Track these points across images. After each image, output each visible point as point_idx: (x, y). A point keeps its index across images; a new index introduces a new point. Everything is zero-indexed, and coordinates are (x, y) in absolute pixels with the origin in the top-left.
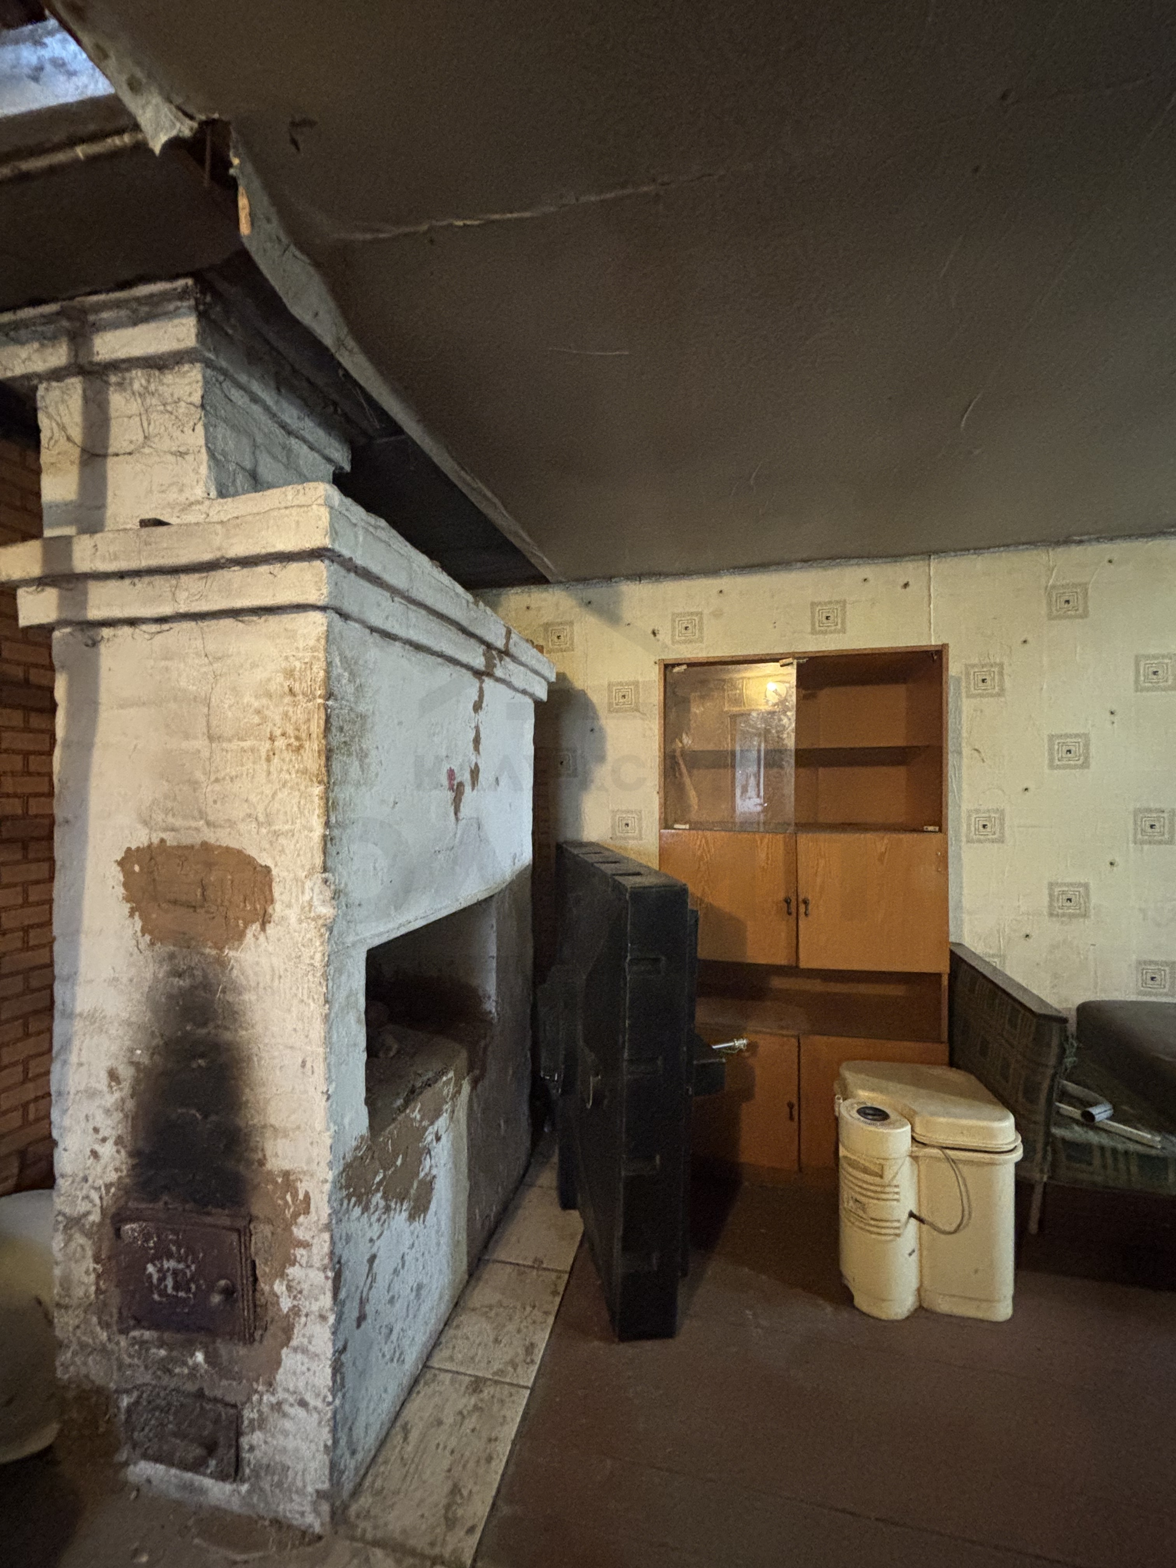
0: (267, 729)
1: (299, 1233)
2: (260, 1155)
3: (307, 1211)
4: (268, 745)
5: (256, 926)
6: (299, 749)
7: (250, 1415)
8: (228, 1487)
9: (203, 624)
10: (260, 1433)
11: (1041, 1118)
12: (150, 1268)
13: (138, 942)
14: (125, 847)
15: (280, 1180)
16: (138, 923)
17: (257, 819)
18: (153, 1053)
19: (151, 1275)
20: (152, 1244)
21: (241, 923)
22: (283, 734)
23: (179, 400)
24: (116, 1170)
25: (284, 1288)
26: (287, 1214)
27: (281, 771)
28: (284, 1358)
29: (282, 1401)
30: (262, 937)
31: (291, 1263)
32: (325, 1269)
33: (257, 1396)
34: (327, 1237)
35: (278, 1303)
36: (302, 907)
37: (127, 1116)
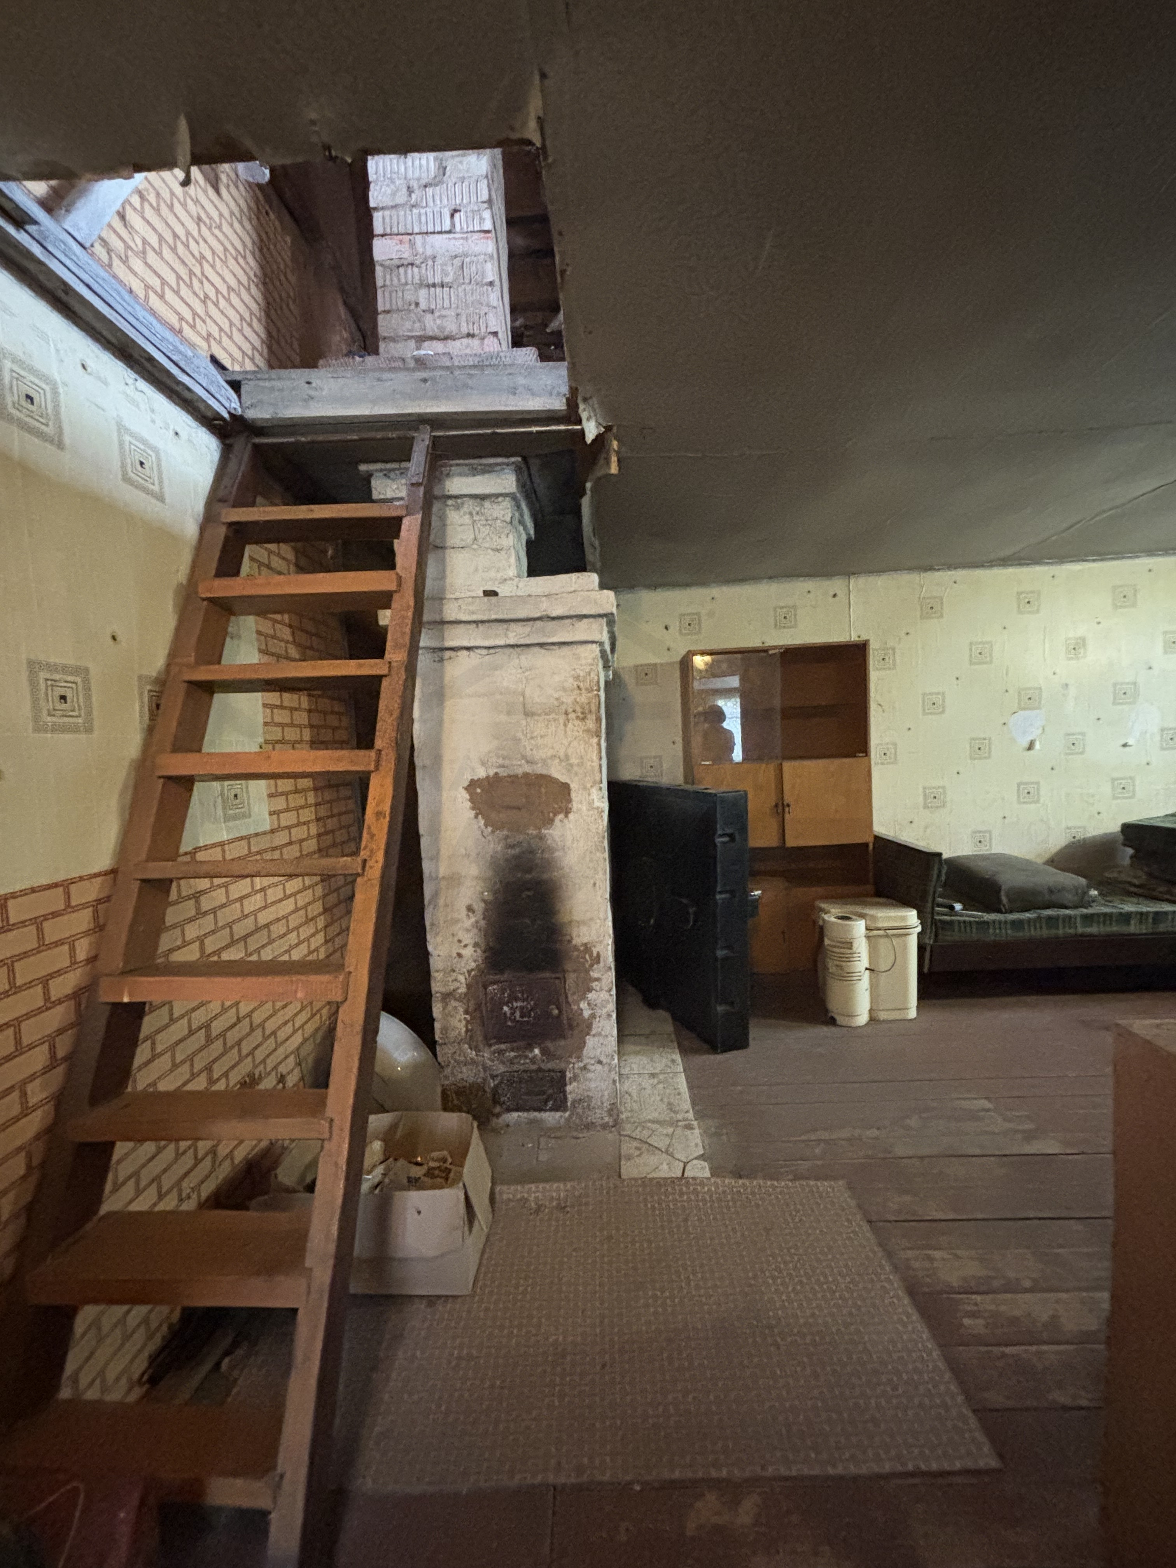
0: (563, 707)
1: (594, 974)
2: (568, 938)
3: (598, 962)
4: (564, 717)
5: (561, 816)
6: (583, 719)
7: (569, 1075)
8: (558, 1114)
9: (519, 650)
10: (575, 1084)
11: (929, 910)
12: (505, 1008)
13: (482, 832)
14: (470, 779)
15: (582, 948)
16: (481, 822)
17: (559, 758)
18: (496, 893)
19: (506, 1012)
20: (506, 995)
21: (551, 815)
22: (574, 711)
23: (497, 519)
24: (475, 962)
25: (586, 1006)
26: (587, 966)
27: (573, 731)
28: (587, 1042)
29: (587, 1065)
30: (566, 821)
31: (590, 991)
32: (610, 990)
33: (572, 1065)
34: (611, 974)
35: (582, 1014)
36: (589, 803)
37: (480, 930)
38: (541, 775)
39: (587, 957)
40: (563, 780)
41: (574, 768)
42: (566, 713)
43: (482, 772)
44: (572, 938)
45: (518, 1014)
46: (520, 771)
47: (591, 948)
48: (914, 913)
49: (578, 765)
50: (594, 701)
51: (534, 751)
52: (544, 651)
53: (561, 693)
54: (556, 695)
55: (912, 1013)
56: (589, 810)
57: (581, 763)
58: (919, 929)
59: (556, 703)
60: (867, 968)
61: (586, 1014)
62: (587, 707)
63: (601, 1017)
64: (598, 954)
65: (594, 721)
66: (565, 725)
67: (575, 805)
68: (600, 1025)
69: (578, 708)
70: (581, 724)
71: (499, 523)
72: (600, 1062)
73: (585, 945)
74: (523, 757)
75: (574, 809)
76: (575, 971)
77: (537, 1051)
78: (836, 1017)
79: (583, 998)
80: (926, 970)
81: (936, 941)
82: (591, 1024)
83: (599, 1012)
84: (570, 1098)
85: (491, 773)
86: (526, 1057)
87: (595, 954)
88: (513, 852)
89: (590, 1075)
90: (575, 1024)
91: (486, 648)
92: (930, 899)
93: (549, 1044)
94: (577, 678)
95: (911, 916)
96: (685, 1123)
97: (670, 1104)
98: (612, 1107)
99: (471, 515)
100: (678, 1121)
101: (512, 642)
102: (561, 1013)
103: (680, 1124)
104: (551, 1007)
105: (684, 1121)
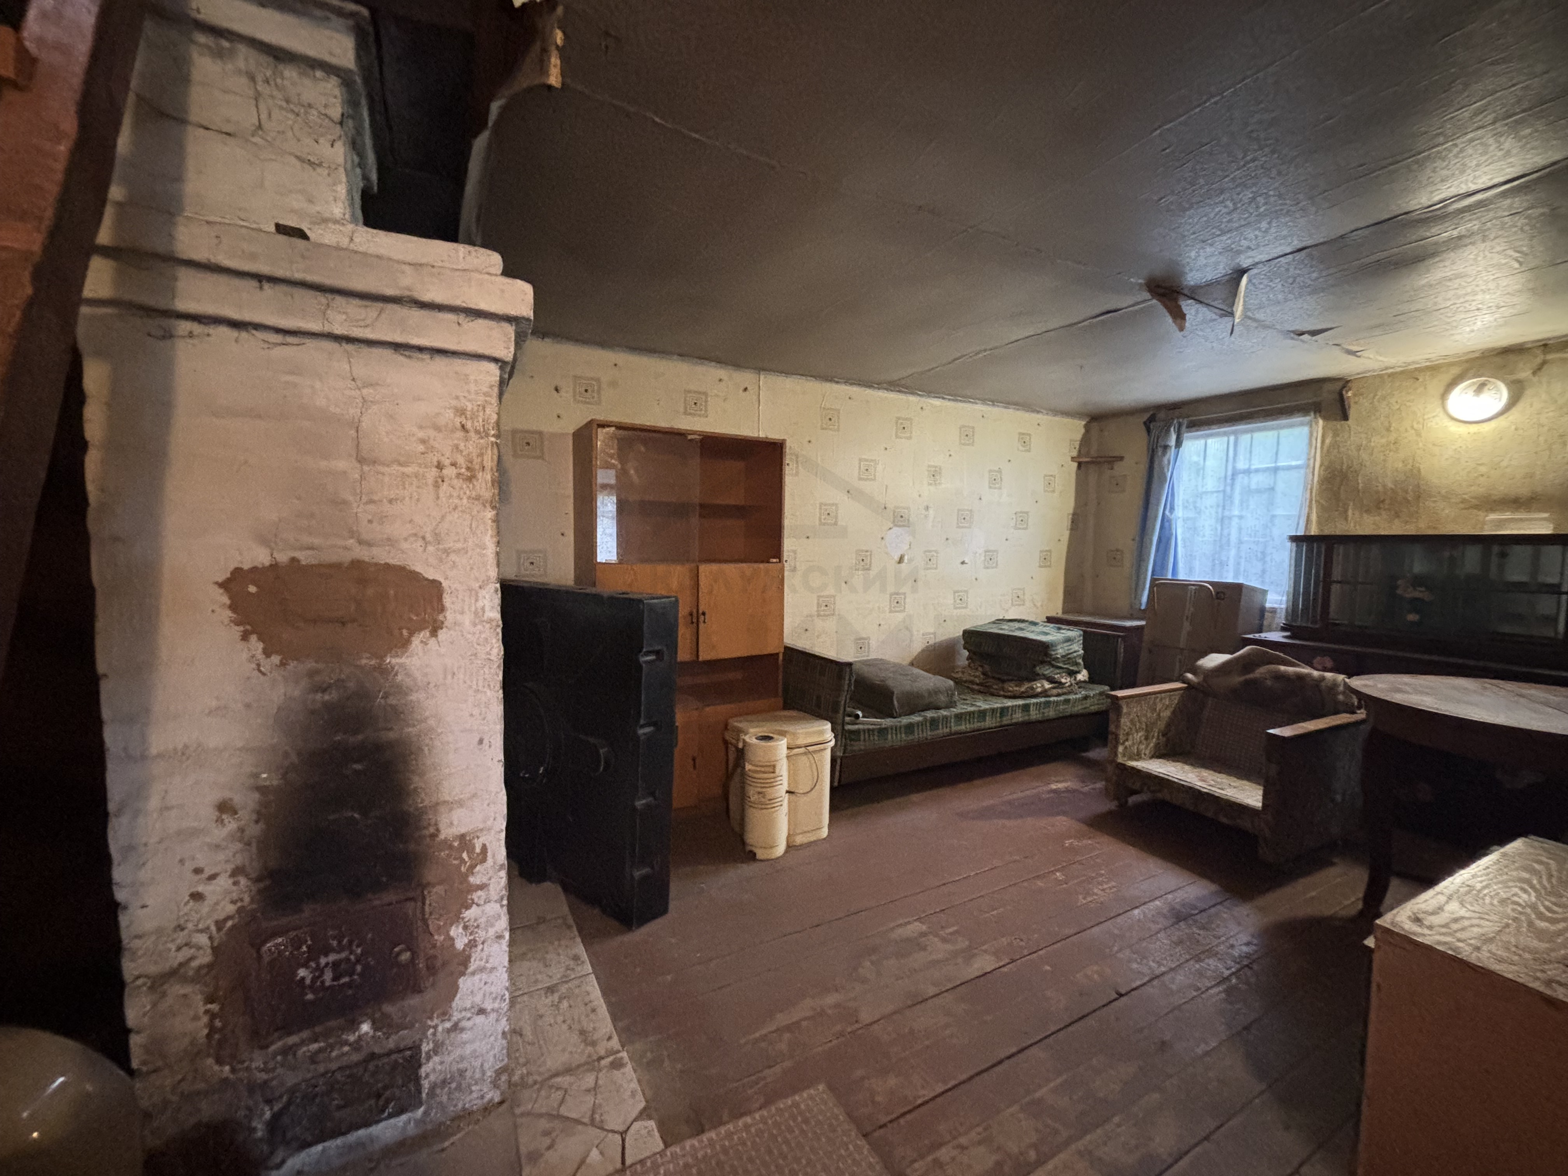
0: (434, 458)
1: (476, 880)
2: (432, 830)
3: (484, 860)
4: (435, 472)
5: (425, 633)
6: (470, 479)
7: (425, 1048)
8: (404, 1117)
9: (350, 347)
10: (436, 1059)
11: (840, 721)
12: (302, 972)
13: (259, 665)
14: (232, 567)
15: (456, 844)
16: (256, 645)
17: (424, 538)
18: (286, 773)
19: (303, 979)
20: (304, 948)
21: (405, 632)
22: (454, 464)
23: (310, 106)
24: (233, 902)
25: (460, 930)
26: (463, 869)
27: (451, 496)
28: (461, 986)
29: (459, 1020)
30: (432, 642)
31: (468, 907)
32: (502, 899)
33: (431, 1030)
34: (503, 874)
35: (453, 945)
36: (476, 613)
37: (249, 844)
38: (387, 566)
39: (465, 855)
40: (431, 574)
41: (453, 557)
42: (440, 466)
43: (261, 557)
44: (438, 830)
45: (328, 976)
46: (346, 558)
47: (470, 841)
48: (828, 726)
49: (457, 551)
50: (489, 452)
51: (375, 524)
52: (402, 358)
53: (432, 433)
54: (421, 434)
55: (825, 832)
56: (475, 625)
57: (463, 549)
58: (833, 743)
59: (421, 448)
60: (787, 792)
61: (460, 944)
62: (477, 461)
63: (483, 943)
64: (484, 848)
65: (490, 484)
66: (436, 486)
67: (450, 616)
68: (484, 955)
69: (461, 460)
70: (465, 486)
71: (313, 116)
72: (482, 1011)
73: (462, 837)
74: (352, 534)
75: (448, 622)
76: (440, 883)
77: (365, 1027)
78: (754, 849)
79: (457, 918)
80: (836, 784)
81: (844, 753)
82: (469, 957)
83: (481, 934)
84: (426, 1084)
85: (283, 558)
86: (346, 1043)
87: (478, 850)
88: (327, 697)
89: (465, 1036)
90: (439, 963)
91: (278, 331)
92: (841, 712)
93: (388, 1008)
94: (461, 412)
95: (824, 731)
96: (611, 1058)
97: (582, 1032)
98: (499, 1072)
99: (252, 78)
100: (601, 1058)
101: (338, 330)
102: (414, 955)
103: (603, 1062)
104: (396, 949)
105: (608, 1056)
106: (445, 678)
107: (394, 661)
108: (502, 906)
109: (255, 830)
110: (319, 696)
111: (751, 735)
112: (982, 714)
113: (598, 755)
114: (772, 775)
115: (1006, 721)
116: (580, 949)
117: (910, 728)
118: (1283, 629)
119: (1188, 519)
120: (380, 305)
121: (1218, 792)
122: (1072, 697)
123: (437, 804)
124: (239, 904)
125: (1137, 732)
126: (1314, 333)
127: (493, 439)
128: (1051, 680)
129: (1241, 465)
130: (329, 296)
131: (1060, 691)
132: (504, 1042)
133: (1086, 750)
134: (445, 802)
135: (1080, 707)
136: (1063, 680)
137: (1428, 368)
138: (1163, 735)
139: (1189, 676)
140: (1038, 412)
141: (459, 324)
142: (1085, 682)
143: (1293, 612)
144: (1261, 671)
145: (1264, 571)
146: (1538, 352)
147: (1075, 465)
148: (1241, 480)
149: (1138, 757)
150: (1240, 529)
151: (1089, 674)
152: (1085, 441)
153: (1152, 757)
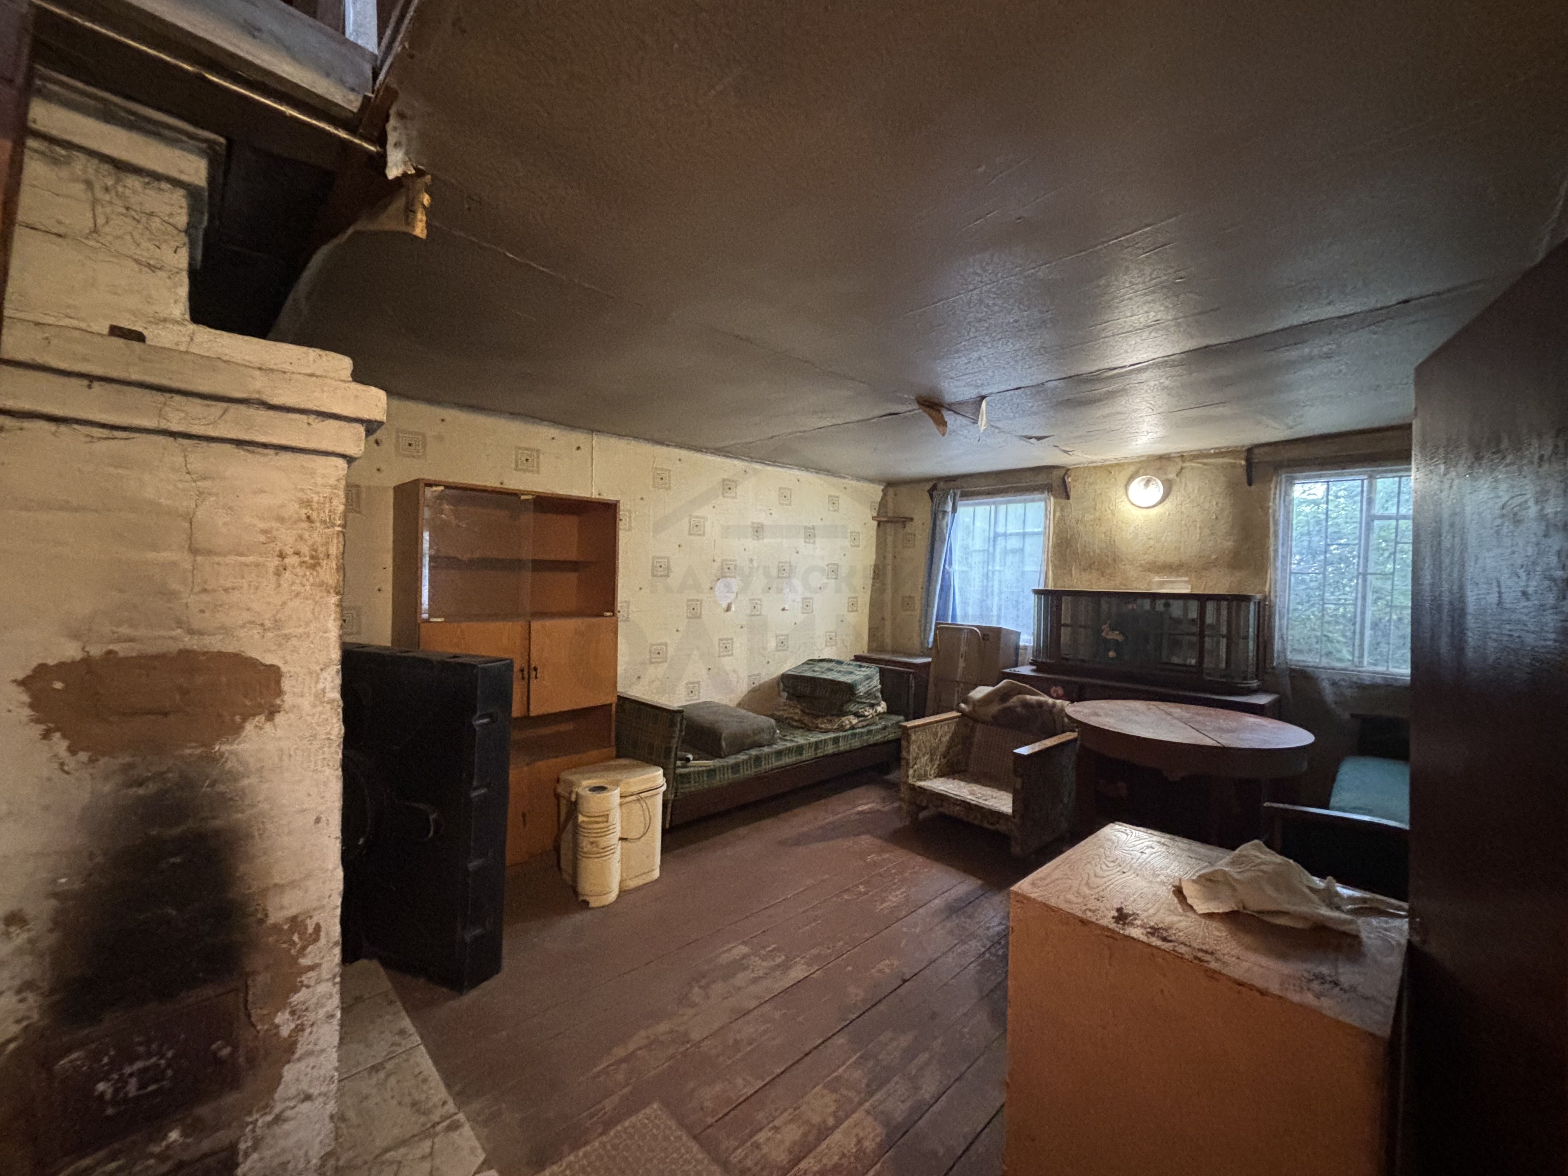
0: (276, 547)
1: (307, 961)
2: (259, 916)
3: (314, 940)
4: (276, 561)
5: (262, 718)
6: (313, 567)
7: (242, 1146)
9: (186, 442)
10: (255, 1156)
11: (672, 766)
12: (101, 1087)
13: (62, 764)
14: (34, 664)
15: (286, 927)
16: (60, 744)
17: (262, 625)
18: (90, 875)
19: (102, 1094)
20: (106, 1060)
21: (238, 719)
22: (297, 553)
23: (152, 214)
24: (18, 1022)
25: (287, 1015)
26: (293, 952)
27: (293, 583)
28: (285, 1074)
29: (283, 1111)
30: (268, 726)
31: (296, 990)
32: (334, 977)
33: (250, 1127)
34: (337, 951)
35: (277, 1034)
36: (316, 696)
37: (41, 956)
38: (220, 654)
39: (296, 938)
40: (269, 659)
41: (294, 641)
42: (282, 556)
43: (71, 651)
44: (266, 915)
45: (132, 1087)
46: (173, 647)
47: (303, 921)
48: (661, 772)
49: (299, 637)
50: (335, 541)
51: (207, 615)
52: (242, 453)
53: (275, 525)
54: (261, 525)
55: (656, 874)
56: (314, 706)
57: (305, 633)
58: (664, 788)
59: (262, 538)
60: (621, 839)
61: (286, 1029)
62: (321, 549)
63: (312, 1025)
64: (318, 928)
65: (334, 571)
66: (278, 574)
67: (288, 699)
68: (313, 1038)
69: (305, 550)
70: (308, 573)
71: (156, 223)
72: (308, 1098)
73: (293, 919)
74: (180, 624)
75: (286, 706)
76: (267, 968)
77: (174, 1135)
78: (587, 899)
79: (283, 1004)
80: (667, 826)
81: (676, 796)
82: (296, 1042)
83: (310, 1017)
85: (96, 651)
86: (152, 1155)
87: (310, 930)
88: (141, 791)
89: (287, 1126)
90: (261, 1055)
91: (103, 426)
92: (673, 755)
93: (201, 1111)
94: (308, 503)
95: (656, 777)
96: (445, 1124)
97: (414, 1104)
98: (324, 1159)
99: (89, 184)
100: (433, 1126)
101: (175, 427)
102: (235, 1048)
103: (439, 1128)
104: (214, 1046)
105: (444, 1121)
106: (281, 760)
107: (224, 748)
108: (334, 984)
109: (50, 940)
110: (133, 791)
111: (584, 784)
112: (800, 749)
113: (428, 820)
114: (605, 824)
115: (820, 753)
116: (406, 1023)
117: (735, 768)
118: (1031, 664)
119: (962, 572)
120: (225, 405)
121: (982, 802)
122: (873, 728)
123: (267, 889)
124: (24, 1023)
125: (924, 755)
126: (1039, 438)
127: (340, 529)
128: (857, 715)
129: (1001, 529)
130: (168, 395)
131: (864, 723)
132: (332, 1125)
133: (888, 774)
134: (275, 885)
135: (880, 736)
136: (866, 713)
137: (1117, 464)
138: (944, 757)
139: (963, 705)
140: (844, 478)
141: (309, 424)
142: (884, 713)
143: (1037, 651)
144: (1014, 700)
145: (1018, 616)
146: (1178, 460)
147: (875, 523)
148: (1001, 542)
149: (924, 777)
150: (1000, 582)
151: (888, 706)
152: (883, 504)
153: (935, 777)
